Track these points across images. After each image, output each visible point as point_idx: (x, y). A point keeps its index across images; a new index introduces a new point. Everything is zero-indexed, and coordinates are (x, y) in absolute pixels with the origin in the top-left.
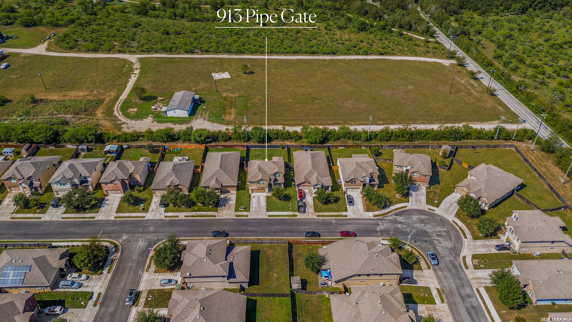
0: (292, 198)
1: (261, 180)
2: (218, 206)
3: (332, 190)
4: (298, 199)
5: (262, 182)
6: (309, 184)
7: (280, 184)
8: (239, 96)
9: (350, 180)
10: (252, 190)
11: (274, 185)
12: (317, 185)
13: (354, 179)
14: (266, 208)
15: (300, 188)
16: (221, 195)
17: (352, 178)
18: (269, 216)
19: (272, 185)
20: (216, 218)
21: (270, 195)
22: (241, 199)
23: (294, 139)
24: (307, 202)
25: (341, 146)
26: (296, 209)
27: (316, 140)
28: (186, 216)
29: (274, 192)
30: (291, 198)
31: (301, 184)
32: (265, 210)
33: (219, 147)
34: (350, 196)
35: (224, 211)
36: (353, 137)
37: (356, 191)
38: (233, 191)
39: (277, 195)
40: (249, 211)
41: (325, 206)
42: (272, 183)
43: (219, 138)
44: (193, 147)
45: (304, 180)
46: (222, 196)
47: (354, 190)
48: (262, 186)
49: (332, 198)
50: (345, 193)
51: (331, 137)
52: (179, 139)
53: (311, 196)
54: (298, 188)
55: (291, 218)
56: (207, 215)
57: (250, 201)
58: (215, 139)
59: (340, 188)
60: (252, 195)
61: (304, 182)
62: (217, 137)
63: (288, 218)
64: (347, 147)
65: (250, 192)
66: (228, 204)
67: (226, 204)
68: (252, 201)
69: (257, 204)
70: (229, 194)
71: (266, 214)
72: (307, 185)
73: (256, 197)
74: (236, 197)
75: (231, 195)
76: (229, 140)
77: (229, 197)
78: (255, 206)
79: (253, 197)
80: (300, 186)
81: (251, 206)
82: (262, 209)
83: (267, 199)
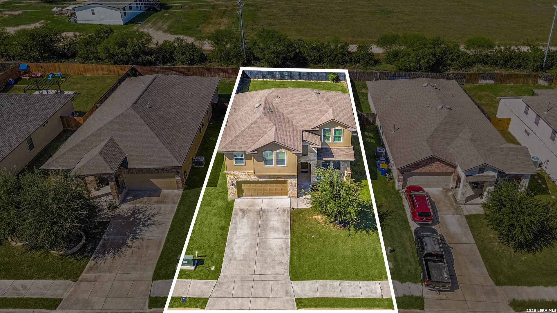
1: (273, 146)
2: (92, 251)
4: (414, 226)
5: (273, 156)
6: (445, 168)
7: (337, 165)
10: (239, 185)
11: (318, 166)
12: (482, 169)
14: (287, 259)
15: (412, 181)
16: (124, 201)
18: (300, 303)
19: (314, 169)
21: (303, 206)
23: (362, 62)
24: (448, 235)
25: (485, 77)
29: (317, 195)
31: (417, 165)
32: (284, 270)
33: (170, 73)
35: (108, 275)
36: (506, 61)
38: (172, 188)
39: (332, 207)
40: (215, 275)
41: (524, 256)
42: (312, 159)
43: (175, 55)
44: (100, 72)
46: (125, 208)
48: (274, 170)
51: (452, 60)
52: (74, 55)
53: (458, 211)
54: (405, 181)
57: (225, 229)
58: (164, 57)
59: (544, 183)
60: (239, 203)
62: (172, 54)
64: (500, 79)
65: (232, 191)
66: (137, 243)
67: (129, 242)
68: (235, 228)
69: (253, 241)
70: (155, 199)
71: (287, 292)
72: (437, 171)
73: (252, 214)
74: (178, 211)
75: (157, 202)
76: (200, 61)
77: (147, 213)
78: (242, 251)
79: (240, 214)
80: (413, 175)
81: (227, 250)
82: (274, 267)
83: (293, 221)
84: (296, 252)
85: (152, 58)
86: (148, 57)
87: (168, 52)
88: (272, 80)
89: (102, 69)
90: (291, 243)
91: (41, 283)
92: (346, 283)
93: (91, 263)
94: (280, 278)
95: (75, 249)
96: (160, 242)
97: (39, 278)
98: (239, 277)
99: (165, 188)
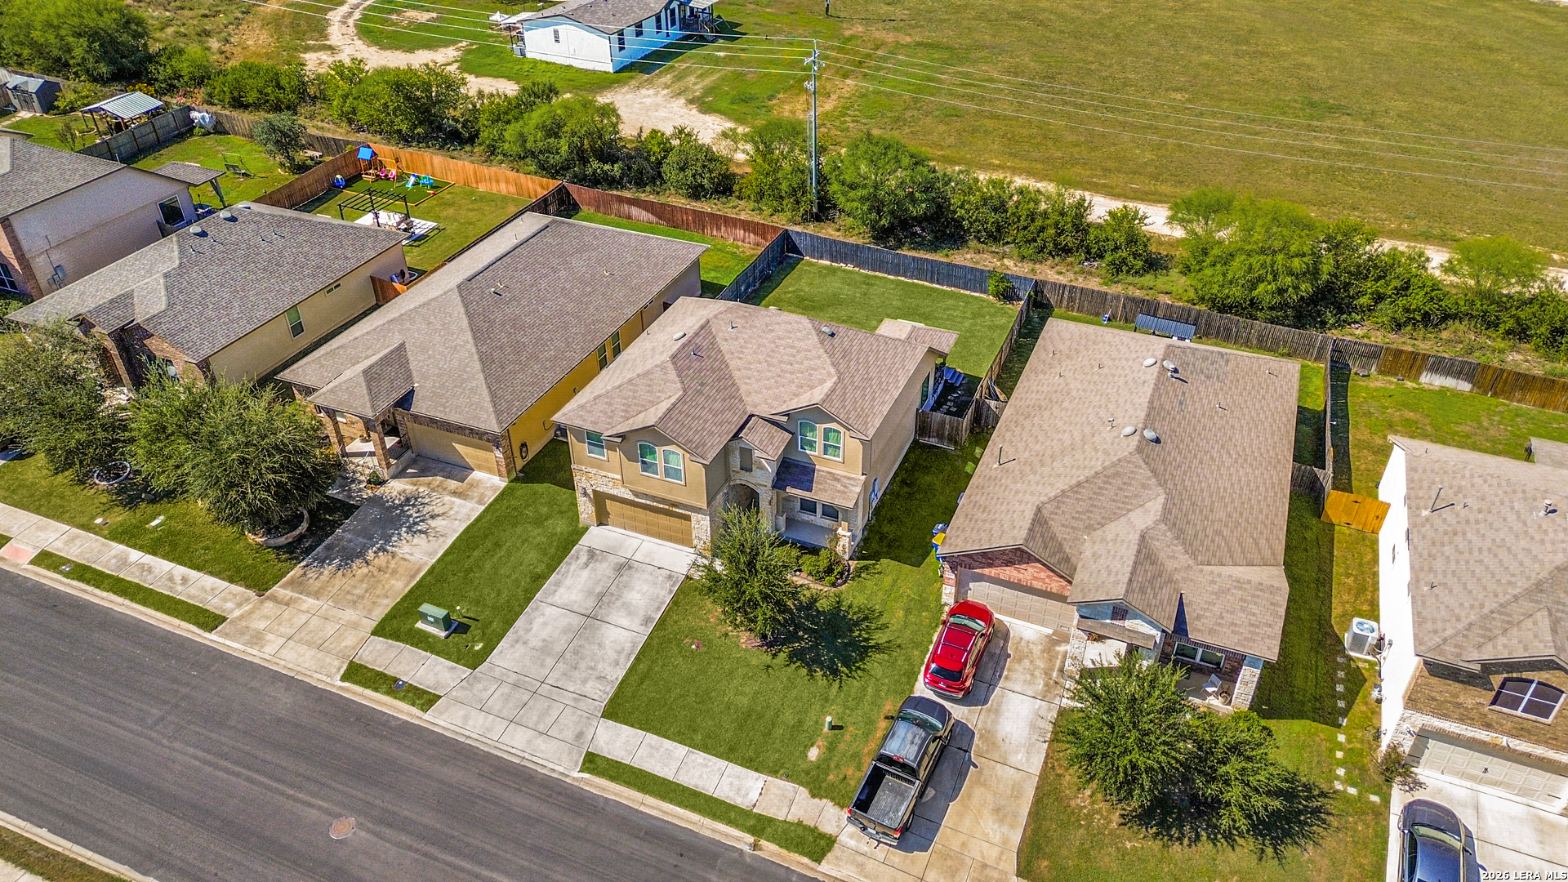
0: (875, 664)
1: (653, 434)
2: (308, 551)
3: (1269, 703)
5: (658, 457)
6: (1055, 585)
7: (828, 510)
8: (919, 44)
9: (1488, 668)
10: (600, 500)
11: (774, 505)
13: (1550, 665)
14: (618, 676)
15: (980, 593)
16: (400, 474)
17: (1519, 654)
18: (592, 763)
19: (759, 501)
20: (212, 638)
21: (701, 577)
22: (497, 545)
23: (1107, 258)
24: (989, 736)
25: (1440, 366)
26: (857, 777)
27: (1254, 285)
28: (45, 559)
30: (864, 651)
31: (988, 558)
32: (601, 693)
33: (635, 211)
34: (1446, 820)
35: (311, 601)
37: (1524, 792)
40: (474, 661)
42: (760, 483)
43: (665, 168)
44: (503, 186)
45: (1014, 535)
46: (396, 488)
47: (1499, 767)
48: (661, 485)
49: (1234, 793)
50: (1397, 767)
51: (1379, 298)
52: (472, 139)
53: (1049, 692)
54: (961, 586)
55: (770, 850)
56: (181, 593)
57: (538, 580)
58: (641, 171)
59: (1351, 696)
60: (595, 536)
61: (1018, 556)
62: (659, 163)
63: (740, 839)
64: (1492, 383)
65: (585, 509)
66: (382, 559)
67: (370, 555)
68: (558, 584)
69: (577, 621)
70: (453, 484)
71: (580, 735)
72: (1037, 585)
73: (605, 565)
74: (478, 520)
75: (454, 493)
76: (716, 191)
77: (428, 509)
78: (544, 634)
79: (584, 558)
80: (981, 578)
81: (520, 623)
82: (584, 681)
83: (675, 602)
84: (642, 667)
85: (616, 170)
86: (607, 167)
87: (653, 159)
88: (850, 267)
89: (507, 182)
90: (647, 645)
91: (210, 581)
92: (700, 757)
93: (297, 571)
94: (585, 705)
95: (282, 540)
96: (419, 570)
97: (211, 574)
98: (513, 678)
99: (480, 468)
